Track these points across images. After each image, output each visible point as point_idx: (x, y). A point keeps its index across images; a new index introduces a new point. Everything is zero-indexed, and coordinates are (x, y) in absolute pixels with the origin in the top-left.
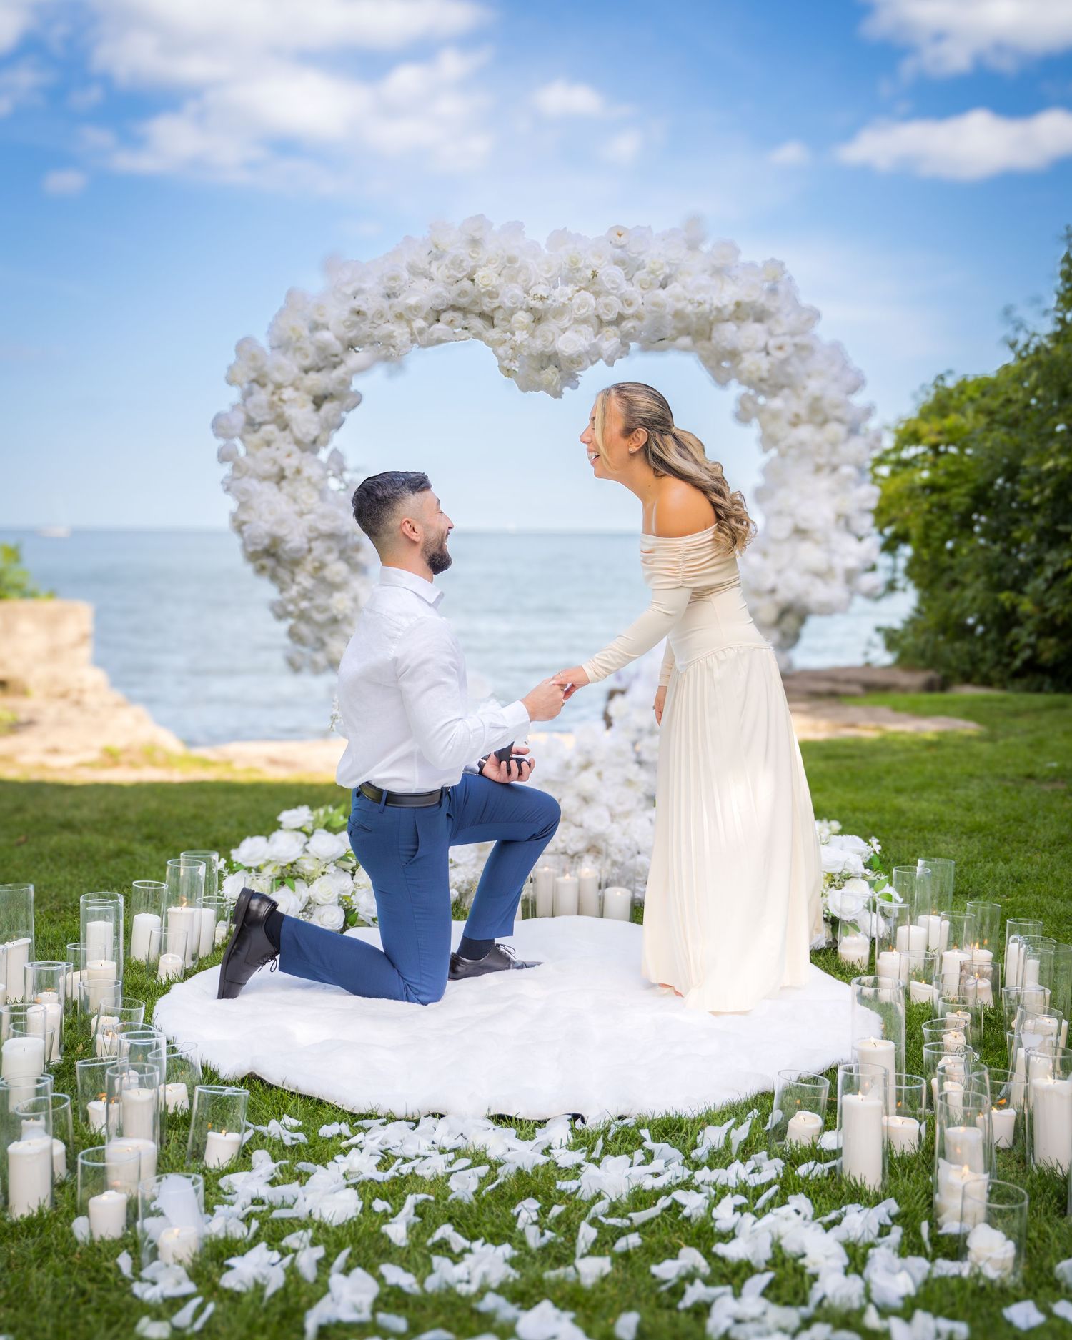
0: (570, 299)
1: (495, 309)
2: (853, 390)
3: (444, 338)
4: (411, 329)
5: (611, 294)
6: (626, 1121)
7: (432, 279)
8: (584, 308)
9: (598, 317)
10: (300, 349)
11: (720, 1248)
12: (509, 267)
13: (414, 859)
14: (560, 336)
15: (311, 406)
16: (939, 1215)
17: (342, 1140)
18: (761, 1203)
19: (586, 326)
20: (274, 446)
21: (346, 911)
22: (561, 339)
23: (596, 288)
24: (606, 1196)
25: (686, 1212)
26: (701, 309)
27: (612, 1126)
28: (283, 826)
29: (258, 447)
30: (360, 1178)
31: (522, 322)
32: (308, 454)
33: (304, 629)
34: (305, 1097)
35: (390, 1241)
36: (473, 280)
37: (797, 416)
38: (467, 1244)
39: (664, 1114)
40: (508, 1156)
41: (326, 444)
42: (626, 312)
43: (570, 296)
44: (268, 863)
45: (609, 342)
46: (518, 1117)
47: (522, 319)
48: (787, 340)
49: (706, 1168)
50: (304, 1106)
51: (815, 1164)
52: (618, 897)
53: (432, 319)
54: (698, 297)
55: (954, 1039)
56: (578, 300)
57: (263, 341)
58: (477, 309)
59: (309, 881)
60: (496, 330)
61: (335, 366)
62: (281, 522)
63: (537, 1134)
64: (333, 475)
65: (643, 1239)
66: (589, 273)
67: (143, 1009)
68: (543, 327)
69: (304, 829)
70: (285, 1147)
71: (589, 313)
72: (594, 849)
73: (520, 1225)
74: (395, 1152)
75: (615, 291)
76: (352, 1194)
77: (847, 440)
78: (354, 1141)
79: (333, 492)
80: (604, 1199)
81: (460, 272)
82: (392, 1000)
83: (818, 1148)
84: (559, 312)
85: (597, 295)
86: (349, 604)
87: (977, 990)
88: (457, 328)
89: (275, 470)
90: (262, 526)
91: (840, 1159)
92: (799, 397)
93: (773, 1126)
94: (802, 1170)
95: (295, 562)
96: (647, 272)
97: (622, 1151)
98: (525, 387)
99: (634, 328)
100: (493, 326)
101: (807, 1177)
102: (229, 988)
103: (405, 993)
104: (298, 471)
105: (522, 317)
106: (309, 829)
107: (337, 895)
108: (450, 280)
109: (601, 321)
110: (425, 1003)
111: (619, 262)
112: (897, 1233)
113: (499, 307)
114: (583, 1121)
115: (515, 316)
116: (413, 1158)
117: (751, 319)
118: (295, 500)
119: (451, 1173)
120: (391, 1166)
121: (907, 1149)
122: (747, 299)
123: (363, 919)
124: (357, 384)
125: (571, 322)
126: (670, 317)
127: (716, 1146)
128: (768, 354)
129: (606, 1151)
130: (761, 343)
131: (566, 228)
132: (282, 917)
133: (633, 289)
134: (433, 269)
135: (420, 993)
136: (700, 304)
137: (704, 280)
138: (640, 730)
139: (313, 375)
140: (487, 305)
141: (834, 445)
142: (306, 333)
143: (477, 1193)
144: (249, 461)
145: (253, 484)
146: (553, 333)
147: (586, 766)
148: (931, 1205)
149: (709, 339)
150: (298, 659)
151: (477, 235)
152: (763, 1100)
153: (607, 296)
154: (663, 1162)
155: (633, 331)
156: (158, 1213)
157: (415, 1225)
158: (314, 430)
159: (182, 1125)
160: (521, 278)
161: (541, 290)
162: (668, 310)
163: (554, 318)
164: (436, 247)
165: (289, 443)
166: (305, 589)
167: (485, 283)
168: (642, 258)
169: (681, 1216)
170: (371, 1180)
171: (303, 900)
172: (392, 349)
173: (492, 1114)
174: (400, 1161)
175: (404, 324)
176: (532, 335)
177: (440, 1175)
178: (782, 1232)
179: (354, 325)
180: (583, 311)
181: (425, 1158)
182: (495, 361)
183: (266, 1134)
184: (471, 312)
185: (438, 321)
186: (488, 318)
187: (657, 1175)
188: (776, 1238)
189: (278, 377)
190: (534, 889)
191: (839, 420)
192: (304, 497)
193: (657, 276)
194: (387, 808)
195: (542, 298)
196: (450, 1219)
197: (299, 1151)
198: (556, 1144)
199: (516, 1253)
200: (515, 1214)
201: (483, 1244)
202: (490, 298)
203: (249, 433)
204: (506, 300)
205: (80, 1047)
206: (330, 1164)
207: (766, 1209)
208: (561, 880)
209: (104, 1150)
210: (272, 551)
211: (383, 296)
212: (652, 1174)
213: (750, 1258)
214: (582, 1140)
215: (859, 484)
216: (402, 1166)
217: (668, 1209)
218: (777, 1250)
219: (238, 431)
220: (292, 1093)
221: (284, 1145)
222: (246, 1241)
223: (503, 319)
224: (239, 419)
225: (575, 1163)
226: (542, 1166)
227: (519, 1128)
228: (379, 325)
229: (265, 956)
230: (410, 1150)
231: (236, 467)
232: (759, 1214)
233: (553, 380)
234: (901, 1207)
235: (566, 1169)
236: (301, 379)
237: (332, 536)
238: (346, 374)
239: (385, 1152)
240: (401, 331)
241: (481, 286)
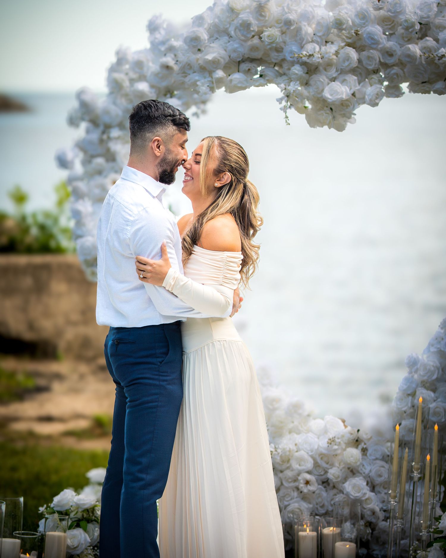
5: (373, 49)
7: (231, 37)
8: (348, 60)
9: (361, 67)
12: (288, 28)
14: (328, 84)
19: (350, 75)
22: (328, 88)
23: (358, 44)
31: (297, 74)
36: (261, 38)
42: (387, 62)
43: (336, 52)
45: (373, 87)
47: (297, 72)
56: (343, 55)
58: (269, 60)
66: (353, 31)
68: (315, 77)
75: (375, 46)
81: (249, 33)
84: (328, 65)
85: (359, 49)
96: (404, 28)
99: (397, 74)
105: (297, 70)
108: (243, 39)
109: (367, 69)
113: (284, 58)
115: (293, 68)
125: (339, 73)
133: (393, 43)
134: (231, 28)
140: (274, 59)
146: (322, 83)
153: (369, 50)
155: (395, 76)
160: (299, 36)
161: (311, 48)
163: (325, 70)
164: (233, 11)
167: (271, 40)
176: (306, 84)
179: (165, 77)
180: (347, 64)
185: (238, 71)
202: (277, 52)
204: (287, 55)
228: (188, 75)
240: (203, 80)
241: (266, 43)
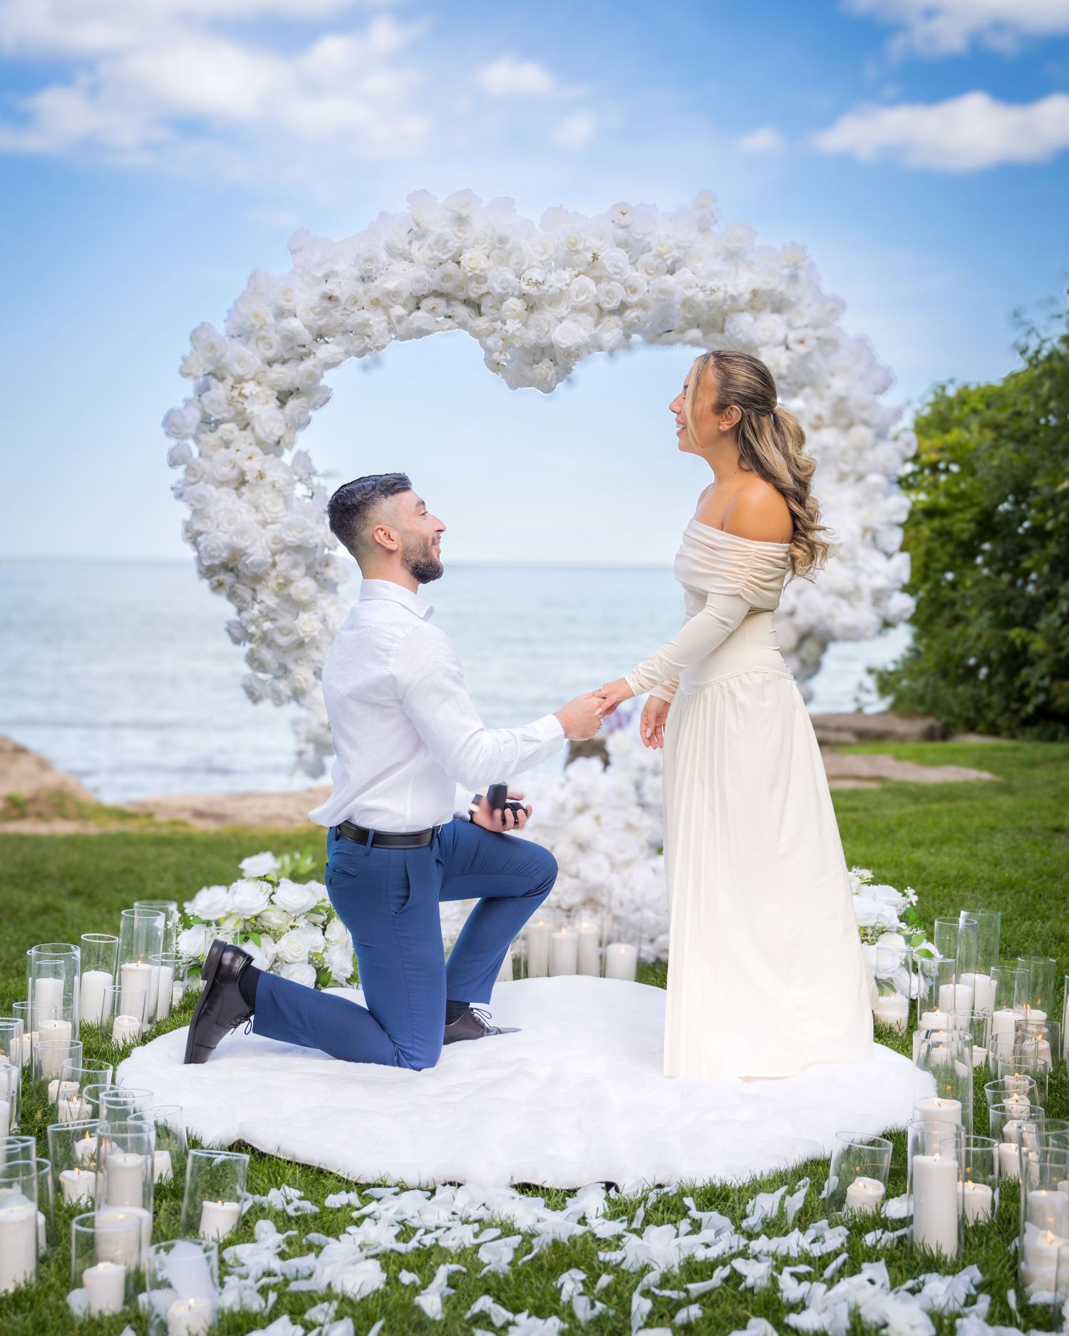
0: (567, 285)
1: (482, 295)
2: (883, 389)
3: (425, 327)
4: (389, 317)
5: (613, 280)
6: (666, 1190)
7: (412, 261)
8: (583, 295)
9: (598, 305)
10: (264, 338)
11: (793, 1320)
12: (500, 248)
13: (405, 907)
14: (556, 326)
15: (274, 403)
16: (1025, 1285)
17: (351, 1211)
18: (828, 1272)
19: (585, 315)
20: (233, 449)
21: (318, 970)
22: (558, 329)
23: (596, 273)
24: (655, 1266)
25: (749, 1282)
26: (713, 297)
27: (651, 1194)
28: (245, 874)
29: (215, 448)
30: (379, 1250)
31: (514, 310)
32: (271, 456)
33: (266, 654)
34: (303, 1165)
35: (424, 1313)
36: (458, 263)
37: (819, 417)
38: (510, 1316)
39: (707, 1181)
40: (540, 1227)
41: (291, 445)
42: (629, 300)
43: (568, 281)
44: (229, 916)
45: (611, 332)
46: (546, 1186)
47: (513, 306)
48: (810, 333)
49: (763, 1237)
50: (302, 1176)
51: (883, 1233)
52: (623, 955)
53: (411, 305)
54: (710, 284)
55: (1017, 1103)
56: (577, 287)
57: (221, 329)
58: (462, 295)
59: (276, 936)
60: (484, 319)
61: (302, 358)
62: (242, 532)
63: (568, 1204)
64: (300, 480)
65: (704, 1312)
66: (589, 256)
67: (110, 1072)
68: (536, 316)
69: (268, 878)
70: (290, 1218)
71: (587, 301)
72: (592, 902)
73: (564, 1297)
74: (414, 1223)
75: (618, 277)
76: (374, 1265)
77: (873, 447)
78: (366, 1210)
79: (298, 499)
80: (653, 1270)
81: (444, 254)
82: (382, 1066)
83: (882, 1216)
84: (556, 299)
85: (598, 280)
86: (318, 625)
87: (1037, 1052)
88: (439, 316)
89: (235, 473)
90: (220, 538)
91: (911, 1227)
92: (821, 397)
93: (830, 1194)
94: (870, 1239)
95: (257, 579)
96: (653, 256)
97: (666, 1221)
98: (517, 381)
99: (638, 318)
100: (480, 314)
101: (875, 1247)
102: (197, 1052)
103: (396, 1058)
104: (261, 476)
105: (514, 304)
106: (273, 877)
107: (307, 951)
108: (432, 262)
109: (601, 310)
110: (419, 1070)
111: (623, 244)
112: (984, 1302)
113: (487, 293)
114: (617, 1190)
115: (506, 303)
116: (433, 1229)
117: (769, 310)
118: (257, 509)
119: (479, 1245)
120: (410, 1238)
121: (981, 1217)
122: (765, 287)
123: (337, 979)
124: (329, 379)
125: (569, 310)
126: (679, 306)
127: (769, 1215)
128: (787, 348)
129: (647, 1222)
130: (780, 337)
131: (562, 206)
132: (257, 972)
133: (636, 274)
134: (414, 249)
135: (412, 1058)
136: (713, 291)
137: (717, 265)
138: (642, 769)
139: (277, 368)
140: (474, 291)
141: (860, 450)
142: (271, 320)
143: (511, 1264)
144: (204, 463)
145: (210, 490)
146: (549, 323)
147: (581, 810)
148: (1016, 1274)
149: (722, 331)
150: (258, 689)
151: (464, 212)
152: (815, 1169)
153: (609, 282)
154: (713, 1232)
155: (636, 321)
156: (166, 1284)
157: (449, 1297)
158: (278, 430)
159: (169, 1195)
160: (514, 260)
161: (536, 275)
162: (677, 298)
163: (550, 305)
164: (418, 225)
165: (251, 444)
166: (268, 607)
167: (473, 266)
168: (648, 239)
169: (743, 1285)
170: (392, 1251)
171: (270, 957)
172: (367, 340)
173: (516, 1182)
174: (421, 1231)
175: (380, 311)
176: (525, 325)
177: (468, 1246)
178: (860, 1302)
179: (325, 312)
180: (582, 298)
181: (449, 1229)
182: (482, 353)
183: (266, 1205)
184: (455, 299)
185: (418, 308)
186: (475, 306)
187: (707, 1246)
188: (853, 1307)
189: (238, 369)
190: (526, 947)
191: (865, 423)
192: (268, 504)
193: (665, 260)
194: (374, 849)
195: (537, 283)
196: (487, 1292)
197: (306, 1221)
198: (590, 1215)
199: (566, 1326)
200: (559, 1286)
201: (529, 1316)
202: (478, 283)
203: (205, 432)
204: (495, 285)
205: (39, 1115)
206: (342, 1237)
207: (836, 1279)
208: (557, 935)
209: (93, 1217)
210: (231, 565)
211: (357, 280)
212: (703, 1244)
213: (827, 1329)
214: (619, 1209)
215: (887, 495)
216: (424, 1237)
217: (727, 1280)
218: (857, 1321)
219: (193, 430)
220: (289, 1162)
221: (288, 1216)
222: (265, 1314)
223: (491, 307)
224: (193, 417)
225: (616, 1233)
226: (580, 1237)
227: (547, 1197)
228: (353, 312)
229: (238, 1017)
230: (430, 1221)
231: (190, 470)
232: (831, 1283)
233: (548, 375)
234: (984, 1276)
235: (605, 1241)
236: (264, 372)
237: (298, 549)
238: (314, 366)
239: (402, 1223)
240: (377, 319)
241: (468, 269)
